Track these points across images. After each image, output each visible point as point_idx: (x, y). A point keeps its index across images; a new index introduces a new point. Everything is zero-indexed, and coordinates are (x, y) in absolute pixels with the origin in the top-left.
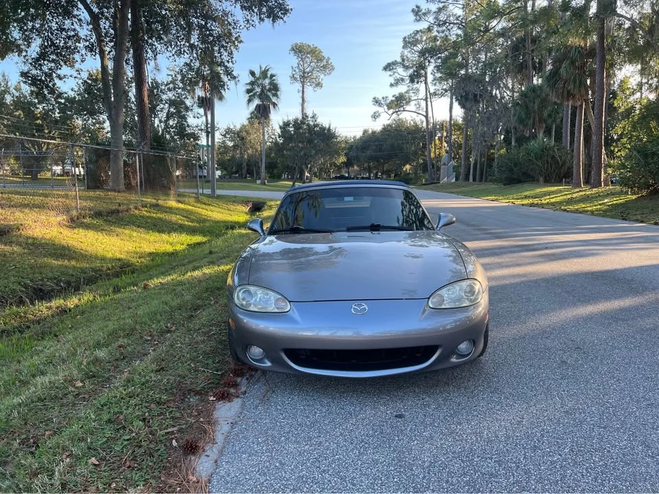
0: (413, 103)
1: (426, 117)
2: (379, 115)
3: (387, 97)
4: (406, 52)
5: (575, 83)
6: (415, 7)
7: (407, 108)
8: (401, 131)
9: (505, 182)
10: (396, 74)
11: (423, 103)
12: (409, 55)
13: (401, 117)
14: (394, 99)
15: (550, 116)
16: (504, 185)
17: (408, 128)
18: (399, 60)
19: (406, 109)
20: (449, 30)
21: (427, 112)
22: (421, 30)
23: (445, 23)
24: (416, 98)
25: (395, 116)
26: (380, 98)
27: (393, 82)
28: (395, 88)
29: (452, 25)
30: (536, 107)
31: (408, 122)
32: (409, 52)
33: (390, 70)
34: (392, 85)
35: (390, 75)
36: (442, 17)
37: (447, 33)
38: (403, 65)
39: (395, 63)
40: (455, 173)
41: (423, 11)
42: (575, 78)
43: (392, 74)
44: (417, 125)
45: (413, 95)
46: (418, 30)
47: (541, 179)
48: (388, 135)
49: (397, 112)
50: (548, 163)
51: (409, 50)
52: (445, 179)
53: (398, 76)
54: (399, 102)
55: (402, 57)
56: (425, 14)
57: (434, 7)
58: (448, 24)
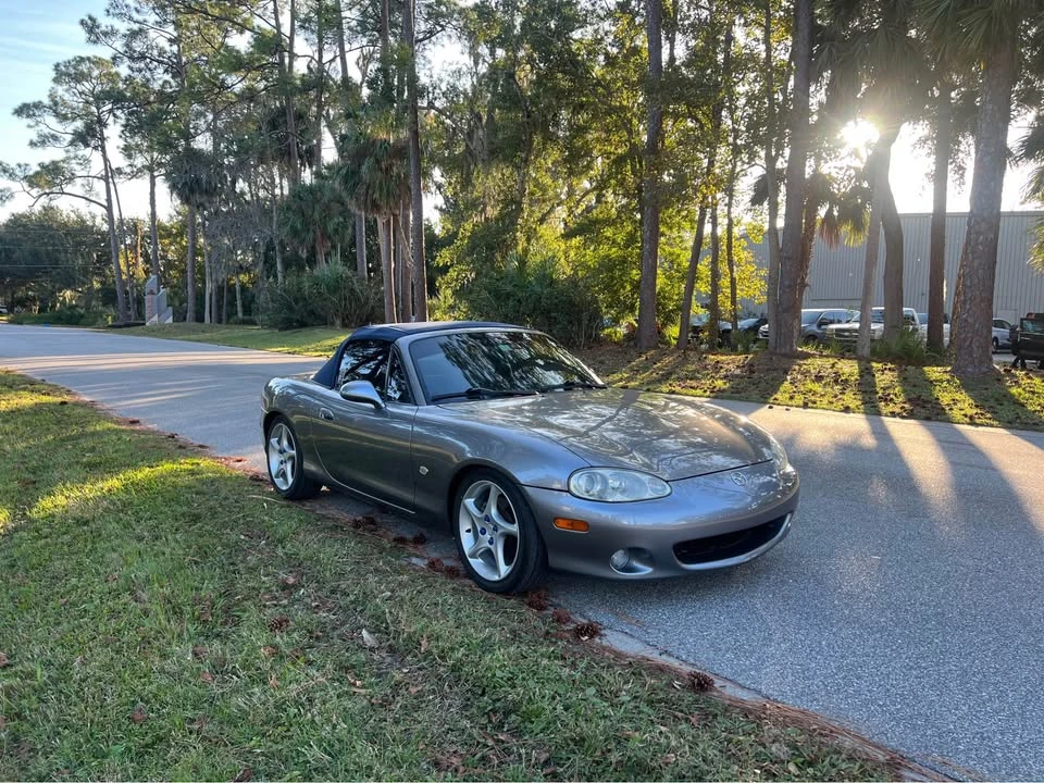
0: (79, 181)
1: (109, 208)
2: (12, 195)
3: (27, 165)
4: (61, 90)
5: (381, 190)
6: (87, 18)
7: (68, 189)
8: (50, 227)
9: (280, 326)
10: (42, 127)
11: (100, 186)
12: (67, 97)
13: (54, 203)
14: (39, 169)
15: (336, 230)
16: (280, 330)
17: (65, 224)
18: (47, 101)
19: (65, 191)
20: (150, 70)
21: (109, 200)
22: (89, 59)
23: (142, 57)
24: (85, 174)
25: (44, 200)
26: (13, 165)
27: (35, 139)
28: (40, 150)
29: (155, 63)
30: (317, 216)
31: (65, 213)
32: (67, 91)
33: (28, 116)
34: (32, 144)
35: (29, 126)
36: (138, 46)
37: (148, 75)
38: (55, 111)
39: (38, 105)
40: (170, 308)
41: (103, 28)
42: (381, 183)
43: (33, 124)
44: (83, 221)
45: (77, 168)
46: (84, 55)
47: (338, 322)
48: (25, 234)
49: (48, 194)
50: (345, 299)
51: (66, 87)
52: (155, 318)
53: (46, 131)
54: (50, 177)
55: (52, 96)
56: (105, 34)
57: (123, 27)
58: (148, 60)
